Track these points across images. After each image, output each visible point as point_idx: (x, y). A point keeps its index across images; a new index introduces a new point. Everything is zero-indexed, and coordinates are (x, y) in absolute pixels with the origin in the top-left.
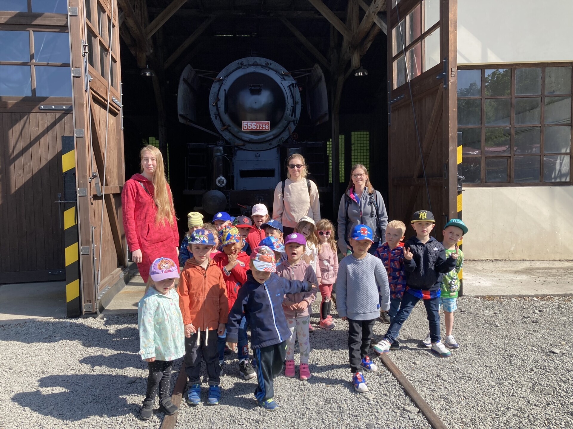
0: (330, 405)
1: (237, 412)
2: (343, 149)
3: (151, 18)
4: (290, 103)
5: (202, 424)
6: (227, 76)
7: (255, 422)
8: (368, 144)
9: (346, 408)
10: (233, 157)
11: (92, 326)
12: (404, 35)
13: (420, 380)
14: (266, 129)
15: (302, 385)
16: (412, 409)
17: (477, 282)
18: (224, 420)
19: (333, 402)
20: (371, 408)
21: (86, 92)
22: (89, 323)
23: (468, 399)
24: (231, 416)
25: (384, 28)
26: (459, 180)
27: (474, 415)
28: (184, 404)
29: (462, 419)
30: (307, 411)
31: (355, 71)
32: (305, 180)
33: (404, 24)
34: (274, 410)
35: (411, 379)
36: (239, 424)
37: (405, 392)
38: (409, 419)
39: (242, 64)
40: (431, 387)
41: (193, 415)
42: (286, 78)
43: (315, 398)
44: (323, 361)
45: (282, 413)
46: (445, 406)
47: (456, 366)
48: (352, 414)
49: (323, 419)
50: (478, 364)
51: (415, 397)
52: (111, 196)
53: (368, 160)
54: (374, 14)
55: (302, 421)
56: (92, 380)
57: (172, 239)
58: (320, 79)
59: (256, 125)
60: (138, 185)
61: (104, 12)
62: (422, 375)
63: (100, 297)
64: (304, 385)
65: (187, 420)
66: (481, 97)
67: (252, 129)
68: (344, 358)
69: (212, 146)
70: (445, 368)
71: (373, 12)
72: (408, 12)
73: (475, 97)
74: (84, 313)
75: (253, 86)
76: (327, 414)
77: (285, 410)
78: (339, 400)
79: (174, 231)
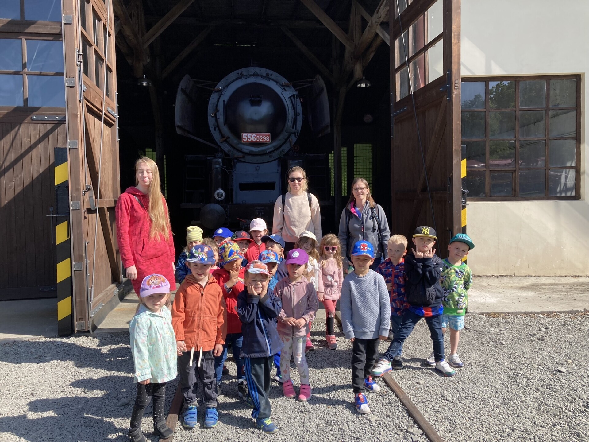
0: (331, 427)
1: (235, 435)
2: (346, 161)
3: (149, 26)
4: (291, 114)
6: (227, 86)
8: (371, 157)
9: (347, 431)
10: (232, 169)
11: (85, 345)
12: (407, 46)
13: (424, 400)
14: (266, 141)
15: (302, 406)
16: (415, 430)
17: (482, 298)
19: (334, 424)
20: (373, 430)
21: (80, 102)
22: (81, 342)
23: (473, 420)
25: (387, 38)
26: (463, 194)
27: (479, 436)
28: (179, 427)
30: (308, 434)
31: (357, 83)
32: (306, 193)
33: (407, 35)
34: (273, 432)
35: (415, 399)
37: (408, 413)
39: (242, 74)
40: (435, 408)
41: (189, 438)
42: (286, 88)
43: (316, 420)
44: (325, 381)
45: (281, 435)
46: (449, 427)
47: (461, 385)
48: (353, 437)
50: (483, 383)
51: (418, 418)
52: (106, 210)
53: (371, 173)
54: (377, 25)
56: (83, 402)
57: (168, 255)
58: (322, 89)
59: (256, 137)
60: (132, 199)
61: (100, 20)
62: (426, 396)
63: (93, 314)
64: (304, 406)
66: (485, 110)
67: (252, 141)
68: (346, 378)
69: (211, 158)
70: (449, 388)
71: (375, 23)
72: (411, 23)
73: (480, 109)
74: (76, 332)
75: (253, 97)
76: (328, 436)
77: (285, 433)
78: (340, 421)
79: (169, 246)
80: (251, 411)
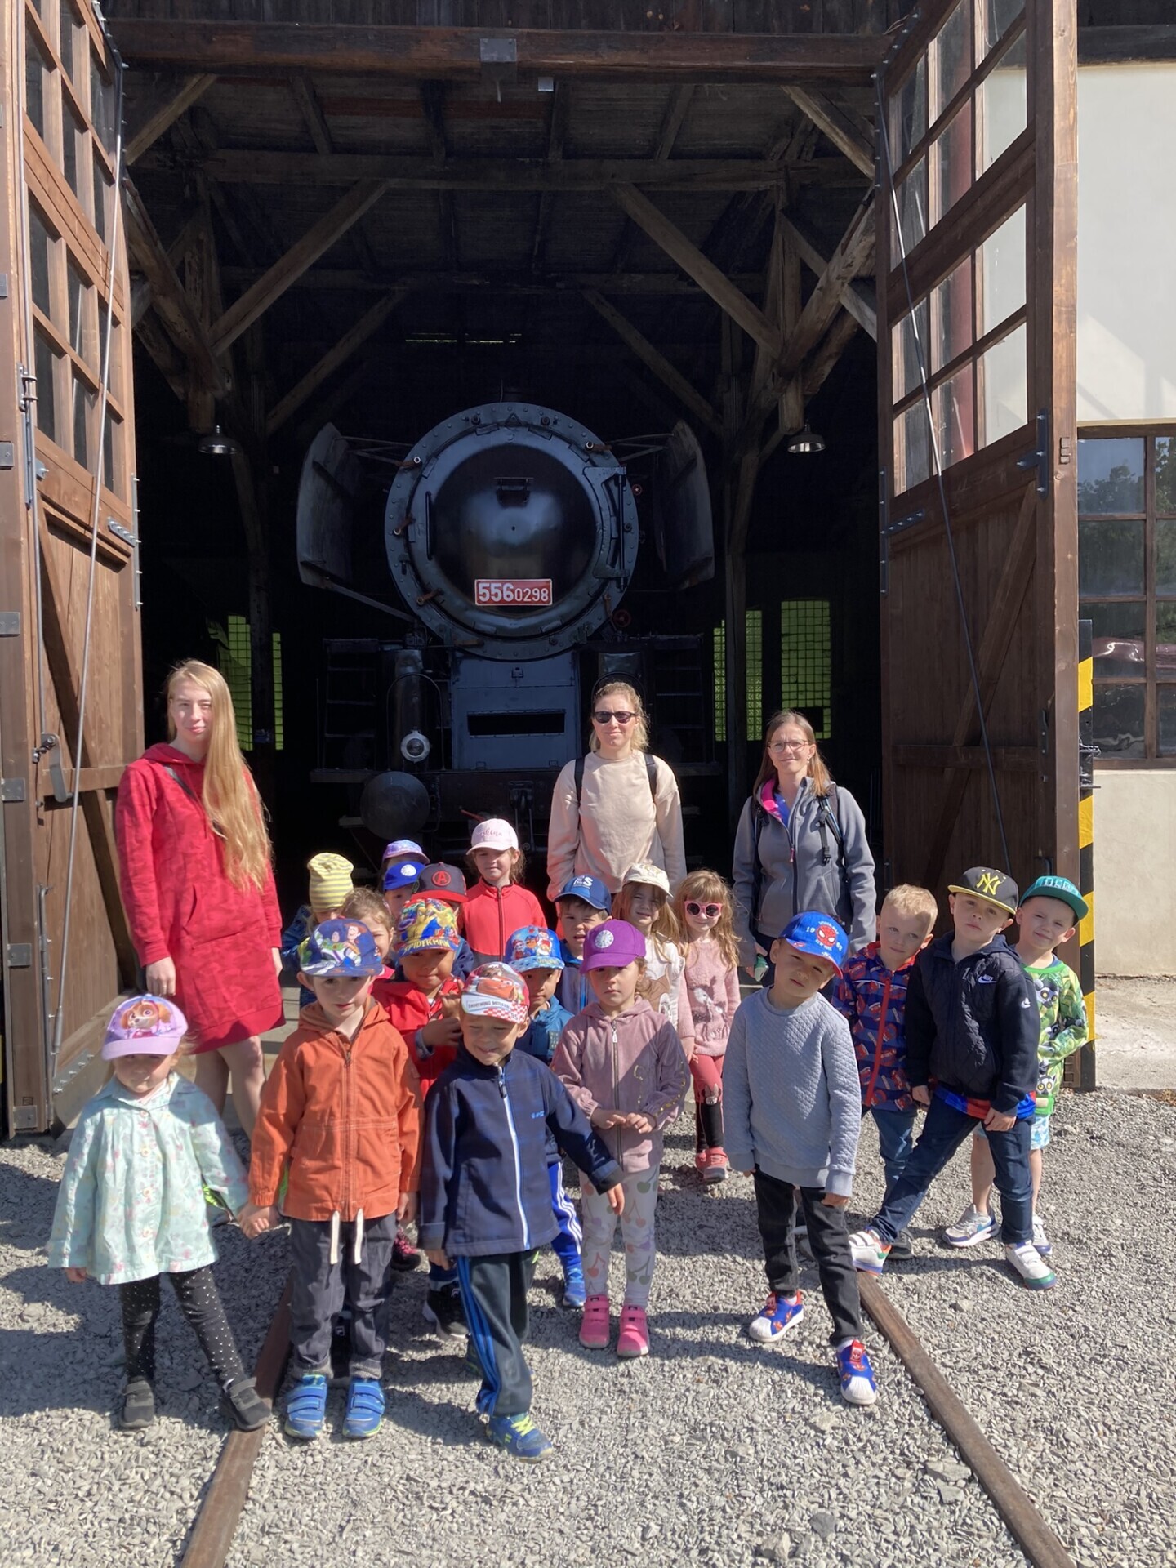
0: (704, 1447)
1: (430, 1463)
2: (759, 648)
3: (231, 294)
4: (607, 528)
5: (323, 1504)
6: (436, 454)
7: (479, 1499)
8: (827, 636)
9: (752, 1460)
10: (449, 678)
11: (36, 1173)
12: (924, 343)
13: (974, 1365)
14: (540, 601)
15: (622, 1375)
16: (949, 1468)
17: (1136, 1046)
18: (389, 1492)
19: (714, 1436)
20: (827, 1461)
21: (28, 508)
22: (25, 1163)
23: (1117, 1431)
24: (409, 1479)
25: (869, 319)
26: (1084, 756)
27: (1136, 1486)
28: (274, 1438)
29: (1099, 1501)
30: (637, 1467)
31: (788, 440)
32: (641, 755)
33: (924, 314)
34: (538, 1458)
35: (946, 1360)
36: (431, 1507)
37: (927, 1406)
38: (941, 1502)
39: (476, 422)
40: (1005, 1390)
41: (297, 1473)
42: (597, 459)
43: (661, 1421)
44: (689, 1297)
45: (561, 1469)
46: (1048, 1456)
47: (1081, 1319)
48: (768, 1481)
49: (681, 1496)
50: (1145, 1314)
51: (958, 1426)
52: (101, 795)
53: (827, 679)
54: (843, 284)
55: (620, 1499)
56: (16, 1349)
57: (262, 927)
58: (691, 464)
59: (513, 591)
60: (161, 775)
61: (88, 283)
62: (980, 1349)
63: (61, 1085)
64: (629, 1376)
65: (279, 1492)
66: (1143, 516)
67: (502, 601)
68: (750, 1289)
69: (394, 647)
70: (1048, 1327)
71: (838, 278)
72: (936, 278)
73: (1128, 515)
74: (12, 1134)
75: (505, 482)
76: (694, 1476)
77: (573, 1461)
78: (731, 1428)
79: (265, 904)
80: (477, 1385)
